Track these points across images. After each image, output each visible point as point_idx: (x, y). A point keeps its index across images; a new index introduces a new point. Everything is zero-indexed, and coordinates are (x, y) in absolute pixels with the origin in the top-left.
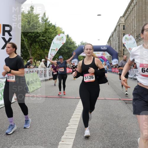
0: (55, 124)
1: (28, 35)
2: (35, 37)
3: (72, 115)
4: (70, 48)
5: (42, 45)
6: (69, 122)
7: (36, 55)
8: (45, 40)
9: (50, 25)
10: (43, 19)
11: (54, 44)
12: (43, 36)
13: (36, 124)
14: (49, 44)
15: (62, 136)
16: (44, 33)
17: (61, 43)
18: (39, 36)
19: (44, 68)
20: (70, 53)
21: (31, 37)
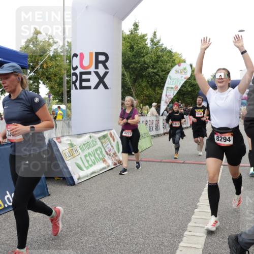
0: (176, 204)
1: (130, 66)
2: (141, 69)
3: (203, 190)
4: (195, 85)
5: (152, 81)
6: (199, 202)
7: (142, 97)
8: (156, 74)
9: (163, 50)
10: (152, 41)
11: (171, 79)
12: (153, 68)
13: (147, 203)
14: (162, 79)
15: (188, 224)
16: (154, 62)
17: (183, 78)
18: (148, 68)
19: (156, 116)
20: (195, 93)
21: (136, 69)
